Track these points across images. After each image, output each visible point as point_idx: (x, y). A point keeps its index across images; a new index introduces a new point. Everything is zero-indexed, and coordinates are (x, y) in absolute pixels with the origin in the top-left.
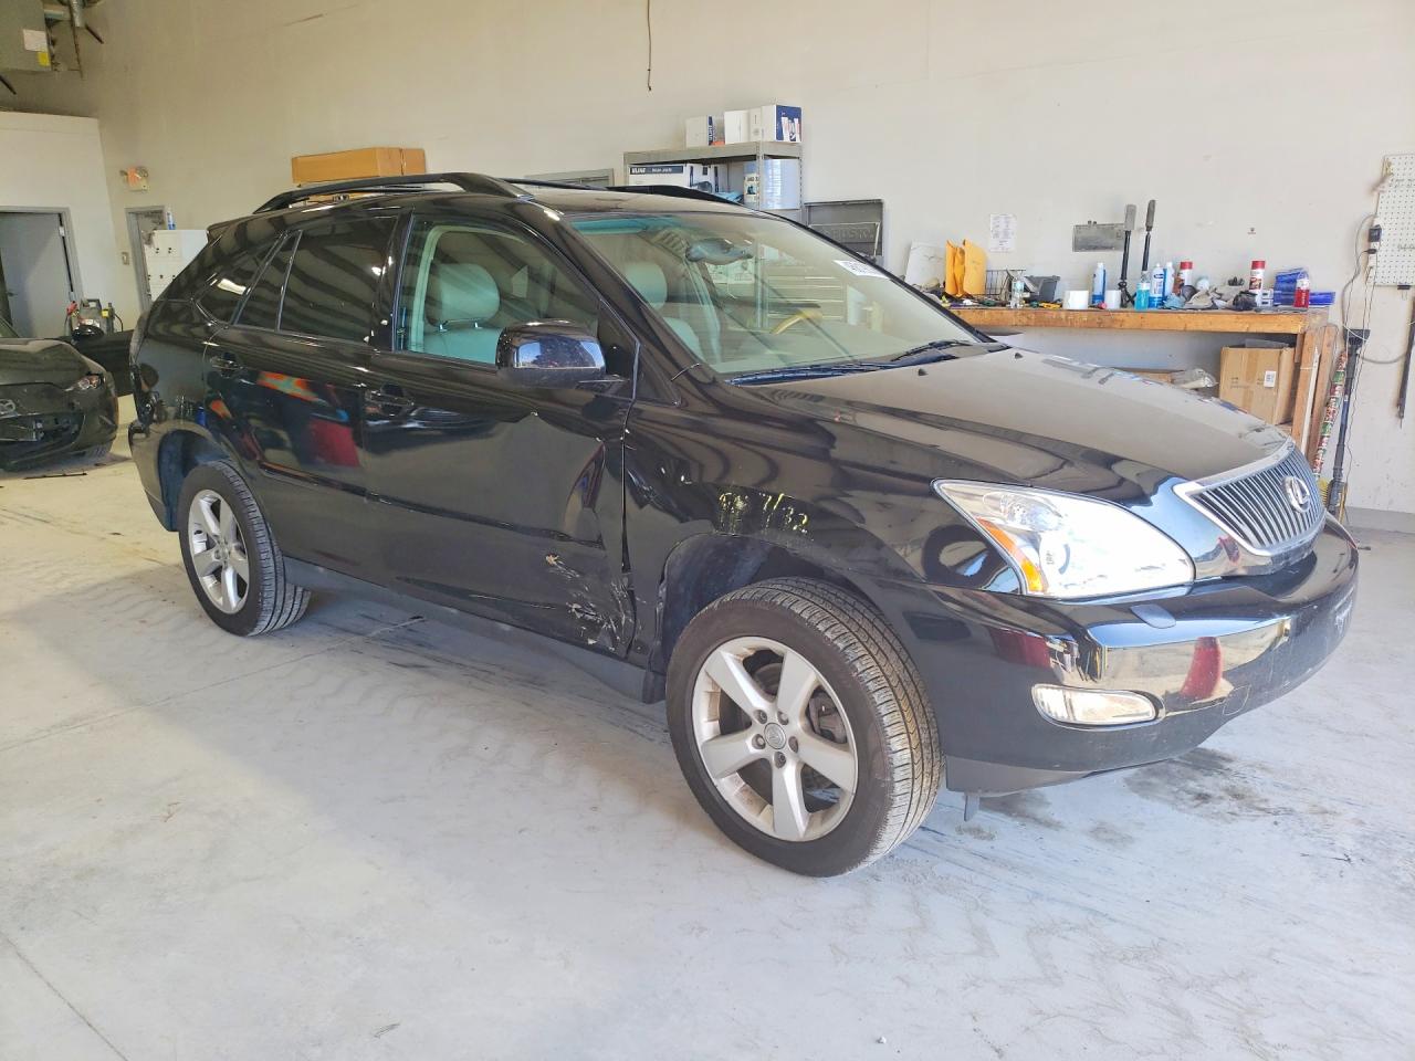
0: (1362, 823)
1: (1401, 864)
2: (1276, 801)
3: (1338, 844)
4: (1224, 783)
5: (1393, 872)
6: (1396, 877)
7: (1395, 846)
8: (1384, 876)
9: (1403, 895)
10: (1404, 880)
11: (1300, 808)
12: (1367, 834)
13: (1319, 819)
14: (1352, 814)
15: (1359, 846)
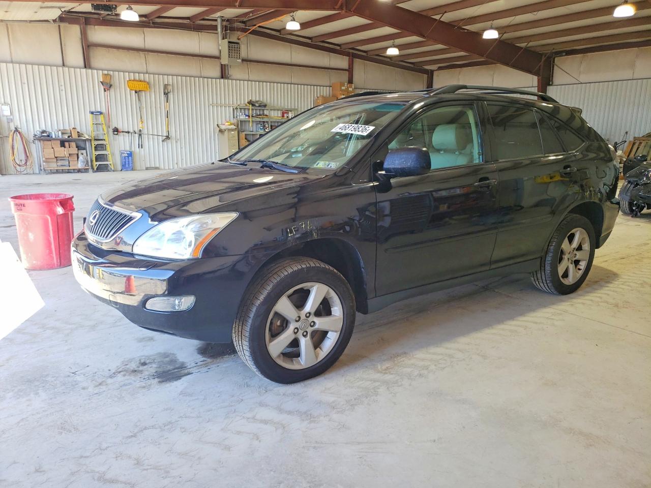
0: (84, 388)
1: (55, 382)
2: (120, 378)
3: (82, 376)
4: (147, 373)
5: (55, 378)
6: (53, 377)
7: (63, 387)
8: (57, 375)
9: (46, 373)
10: (49, 378)
11: (110, 381)
12: (77, 386)
13: (100, 381)
14: (90, 389)
15: (75, 380)
